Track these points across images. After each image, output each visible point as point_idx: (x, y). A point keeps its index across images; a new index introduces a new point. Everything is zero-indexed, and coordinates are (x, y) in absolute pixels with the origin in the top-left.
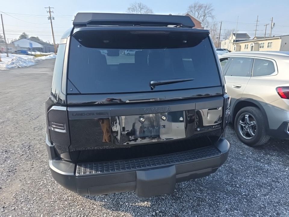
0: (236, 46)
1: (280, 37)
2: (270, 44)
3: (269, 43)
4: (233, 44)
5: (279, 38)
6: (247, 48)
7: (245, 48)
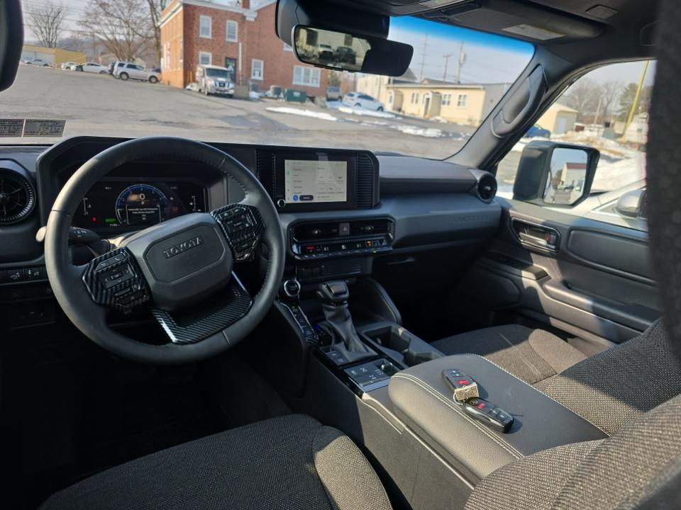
0: (393, 94)
1: (483, 85)
2: (462, 98)
3: (460, 96)
4: (388, 88)
5: (481, 87)
6: (417, 101)
7: (412, 101)
